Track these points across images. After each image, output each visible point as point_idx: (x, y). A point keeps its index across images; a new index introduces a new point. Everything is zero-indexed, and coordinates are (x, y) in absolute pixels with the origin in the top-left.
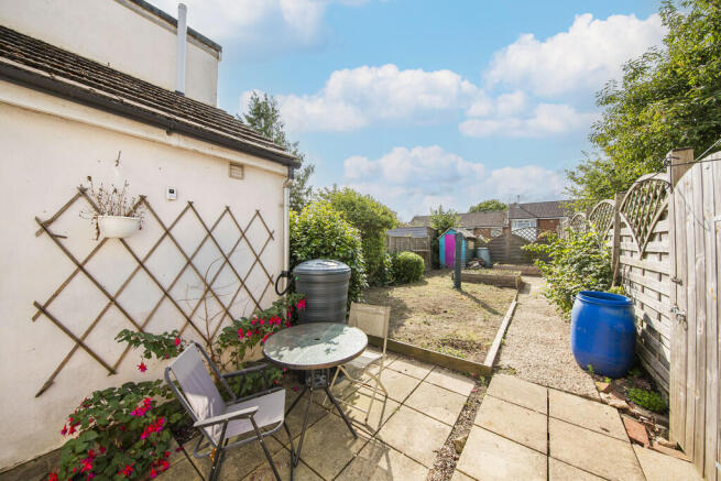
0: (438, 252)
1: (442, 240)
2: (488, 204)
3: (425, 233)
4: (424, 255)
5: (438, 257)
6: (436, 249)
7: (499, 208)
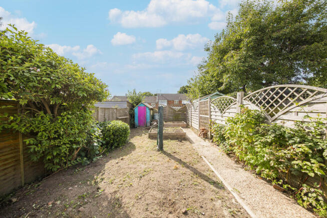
0: (134, 117)
1: (136, 110)
2: (146, 93)
3: (125, 106)
4: (124, 120)
5: (134, 120)
6: (132, 116)
7: (150, 95)
